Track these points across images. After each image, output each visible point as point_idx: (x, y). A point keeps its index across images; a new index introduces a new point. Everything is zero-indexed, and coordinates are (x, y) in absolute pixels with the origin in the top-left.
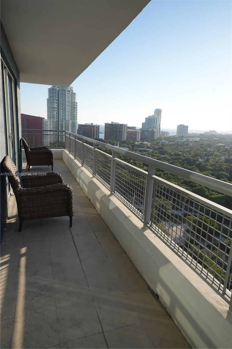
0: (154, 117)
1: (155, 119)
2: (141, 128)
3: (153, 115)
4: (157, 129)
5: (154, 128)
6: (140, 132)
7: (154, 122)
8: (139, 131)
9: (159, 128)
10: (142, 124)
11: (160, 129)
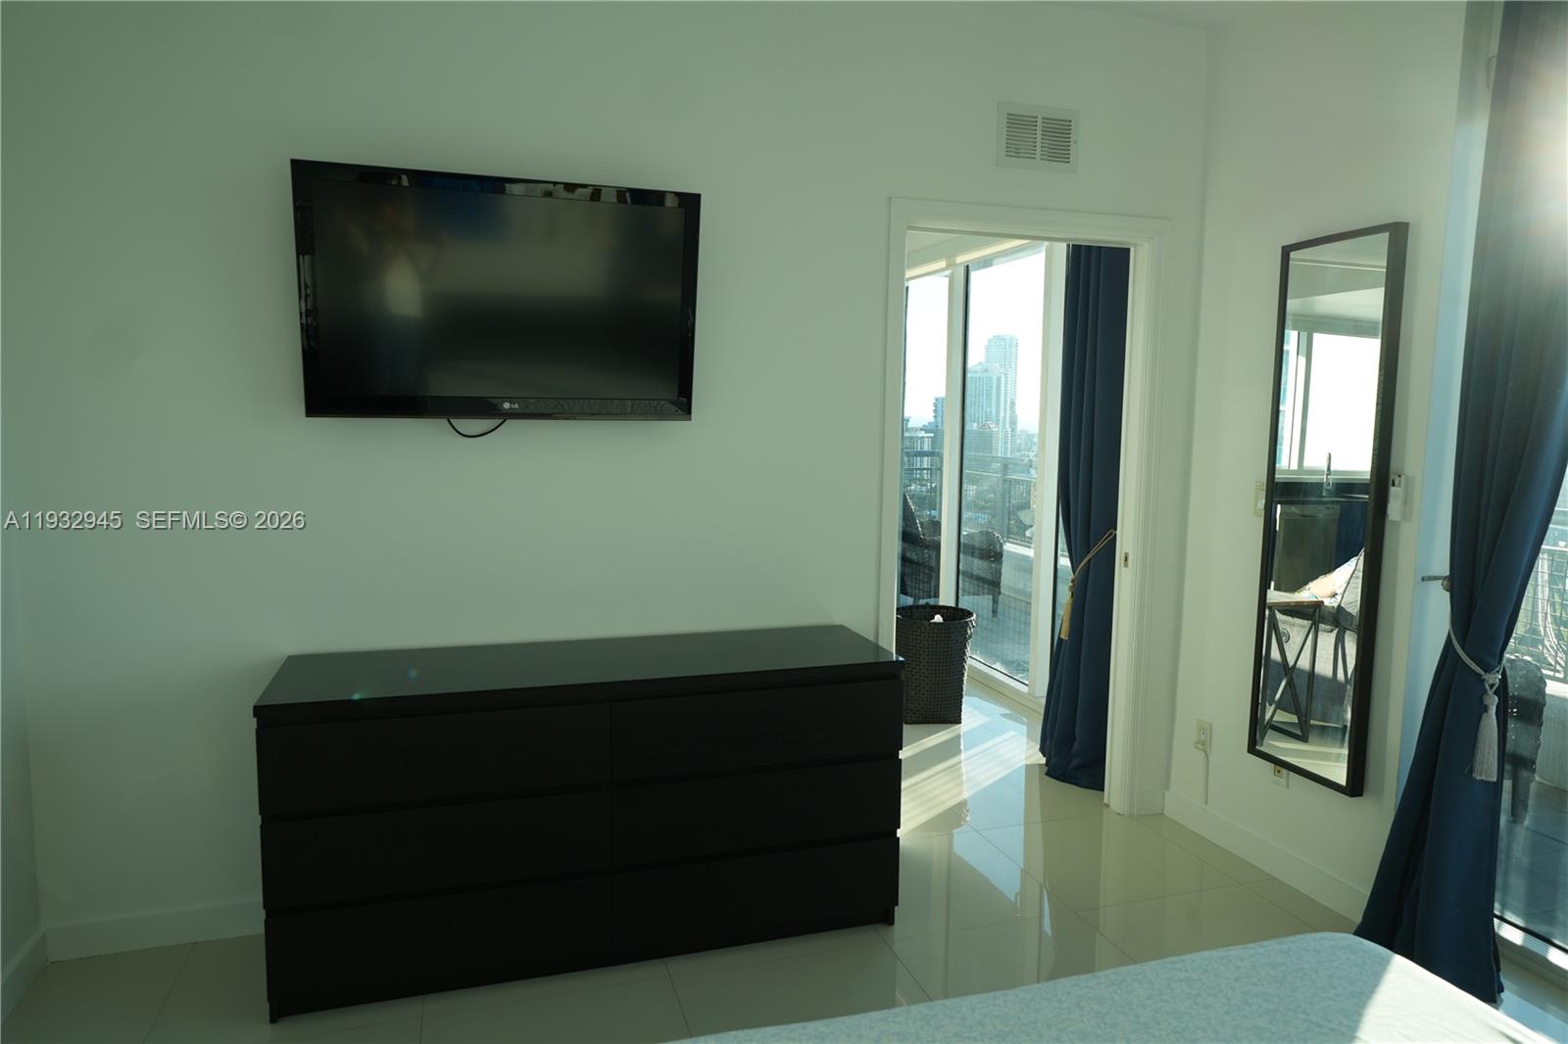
0: (986, 371)
1: (990, 379)
2: (932, 420)
3: (980, 363)
4: (1004, 426)
5: (988, 418)
6: (926, 440)
7: (989, 395)
8: (922, 434)
9: (1011, 418)
10: (935, 405)
11: (1013, 422)
